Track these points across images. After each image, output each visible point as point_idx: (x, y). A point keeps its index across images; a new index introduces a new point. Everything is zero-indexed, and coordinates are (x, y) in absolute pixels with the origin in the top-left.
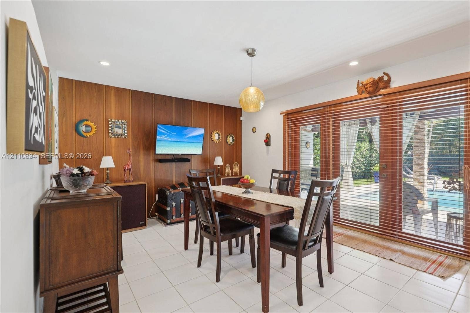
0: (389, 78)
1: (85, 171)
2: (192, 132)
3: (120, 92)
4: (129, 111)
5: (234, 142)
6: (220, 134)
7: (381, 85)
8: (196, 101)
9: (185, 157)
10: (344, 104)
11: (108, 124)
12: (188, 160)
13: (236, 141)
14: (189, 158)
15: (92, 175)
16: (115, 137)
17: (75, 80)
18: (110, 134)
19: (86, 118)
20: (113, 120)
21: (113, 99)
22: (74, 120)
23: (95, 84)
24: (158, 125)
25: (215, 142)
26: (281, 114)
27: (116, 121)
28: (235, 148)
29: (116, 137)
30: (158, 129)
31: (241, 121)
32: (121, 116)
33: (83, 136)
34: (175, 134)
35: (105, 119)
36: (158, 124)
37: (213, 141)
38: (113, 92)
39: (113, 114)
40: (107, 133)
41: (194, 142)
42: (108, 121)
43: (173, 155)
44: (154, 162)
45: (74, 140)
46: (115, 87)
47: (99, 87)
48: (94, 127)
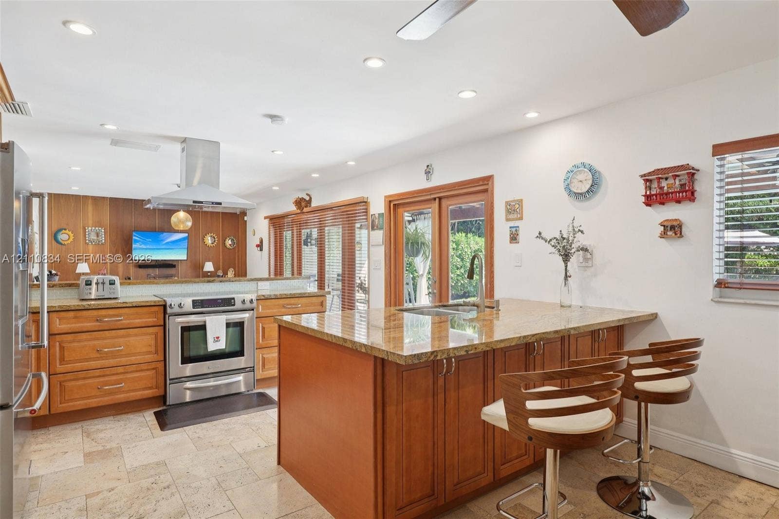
0: (311, 198)
1: (52, 273)
2: (170, 236)
3: (97, 201)
4: (107, 219)
5: (235, 246)
6: (216, 237)
7: (303, 204)
9: (171, 263)
10: (290, 216)
11: (85, 232)
12: (174, 266)
13: (238, 244)
14: (174, 264)
15: (57, 275)
16: (92, 244)
17: (54, 194)
18: (87, 241)
19: (64, 228)
20: (90, 228)
21: (90, 208)
22: (53, 230)
23: (73, 195)
24: (134, 233)
25: (209, 246)
26: (265, 218)
27: (93, 228)
28: (236, 251)
29: (94, 243)
30: (133, 237)
31: (246, 221)
32: (99, 224)
33: (61, 244)
35: (82, 227)
37: (206, 245)
38: (90, 201)
39: (90, 222)
40: (84, 241)
41: (173, 247)
42: (85, 230)
43: (156, 260)
44: (134, 268)
45: (53, 247)
46: (92, 197)
47: (77, 198)
48: (72, 235)
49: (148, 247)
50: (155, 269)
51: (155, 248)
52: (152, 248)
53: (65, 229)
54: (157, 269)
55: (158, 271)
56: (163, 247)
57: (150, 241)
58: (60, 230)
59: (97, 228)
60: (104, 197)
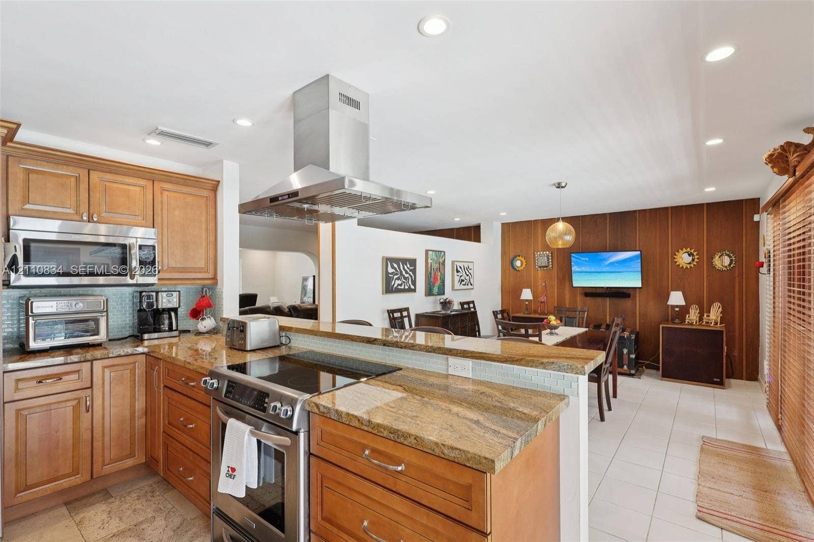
5: (732, 265)
6: (695, 253)
8: (645, 210)
11: (535, 258)
12: (628, 296)
13: (740, 263)
14: (629, 292)
16: (540, 269)
18: (537, 267)
19: (519, 253)
20: (539, 253)
21: (540, 232)
22: (511, 256)
23: (526, 222)
24: (572, 255)
25: (682, 268)
27: (542, 253)
28: (737, 275)
30: (572, 258)
33: (517, 271)
34: (587, 259)
35: (532, 253)
36: (573, 253)
37: (678, 265)
38: (540, 225)
39: (540, 247)
40: (534, 266)
42: (535, 255)
45: (511, 274)
47: (529, 224)
48: (524, 261)
49: (583, 269)
50: (606, 298)
51: (593, 270)
52: (589, 270)
53: (519, 256)
54: (608, 299)
55: (610, 300)
56: (607, 269)
57: (586, 261)
58: (515, 257)
59: (545, 253)
60: (552, 219)
